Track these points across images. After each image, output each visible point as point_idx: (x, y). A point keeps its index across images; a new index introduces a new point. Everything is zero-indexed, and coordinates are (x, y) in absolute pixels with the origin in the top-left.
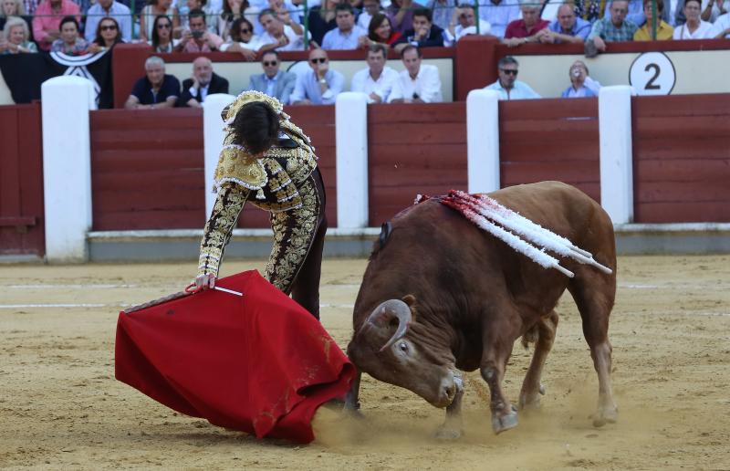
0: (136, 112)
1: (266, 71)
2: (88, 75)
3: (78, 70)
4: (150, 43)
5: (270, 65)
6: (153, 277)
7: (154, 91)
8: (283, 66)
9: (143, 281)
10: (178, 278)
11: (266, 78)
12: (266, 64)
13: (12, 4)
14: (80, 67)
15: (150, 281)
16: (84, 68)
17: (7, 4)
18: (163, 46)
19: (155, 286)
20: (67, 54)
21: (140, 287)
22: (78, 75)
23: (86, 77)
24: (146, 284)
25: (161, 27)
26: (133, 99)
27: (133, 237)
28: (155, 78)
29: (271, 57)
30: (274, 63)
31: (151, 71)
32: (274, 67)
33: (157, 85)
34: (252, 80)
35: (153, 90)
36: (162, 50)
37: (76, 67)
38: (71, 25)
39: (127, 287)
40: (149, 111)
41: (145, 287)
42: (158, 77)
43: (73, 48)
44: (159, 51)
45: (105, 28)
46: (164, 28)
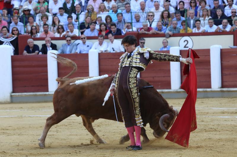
0: (26, 56)
1: (67, 43)
3: (7, 43)
4: (30, 34)
5: (69, 41)
6: (32, 107)
7: (31, 49)
8: (72, 41)
9: (29, 109)
10: (40, 107)
11: (67, 45)
12: (68, 41)
14: (8, 42)
15: (31, 108)
16: (9, 42)
18: (34, 35)
19: (33, 110)
20: (4, 38)
23: (10, 45)
24: (30, 109)
25: (33, 29)
26: (25, 52)
27: (25, 95)
29: (69, 39)
30: (70, 40)
31: (30, 43)
32: (70, 42)
33: (32, 47)
34: (62, 46)
35: (30, 49)
36: (34, 37)
37: (7, 42)
38: (5, 29)
39: (24, 110)
40: (30, 55)
43: (6, 36)
44: (33, 37)
45: (14, 30)
46: (34, 30)
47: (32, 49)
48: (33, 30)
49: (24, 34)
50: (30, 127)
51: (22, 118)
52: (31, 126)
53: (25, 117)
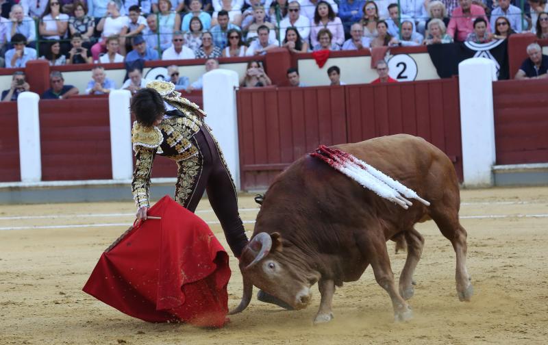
2: (491, 56)
3: (484, 54)
6: (540, 196)
7: (537, 68)
9: (534, 199)
13: (439, 10)
14: (485, 51)
15: (538, 199)
16: (488, 52)
17: (435, 10)
19: (541, 202)
20: (476, 42)
21: (531, 203)
22: (484, 57)
23: (490, 58)
24: (535, 201)
25: (542, 20)
26: (521, 72)
27: (525, 169)
28: (536, 58)
31: (532, 54)
33: (538, 63)
35: (535, 67)
37: (482, 51)
38: (482, 23)
39: (522, 203)
41: (535, 203)
42: (537, 57)
43: (482, 39)
45: (499, 24)
46: (544, 20)
47: (539, 65)
48: (541, 22)
49: (521, 33)
50: (535, 240)
51: (517, 220)
52: (537, 238)
53: (524, 217)
